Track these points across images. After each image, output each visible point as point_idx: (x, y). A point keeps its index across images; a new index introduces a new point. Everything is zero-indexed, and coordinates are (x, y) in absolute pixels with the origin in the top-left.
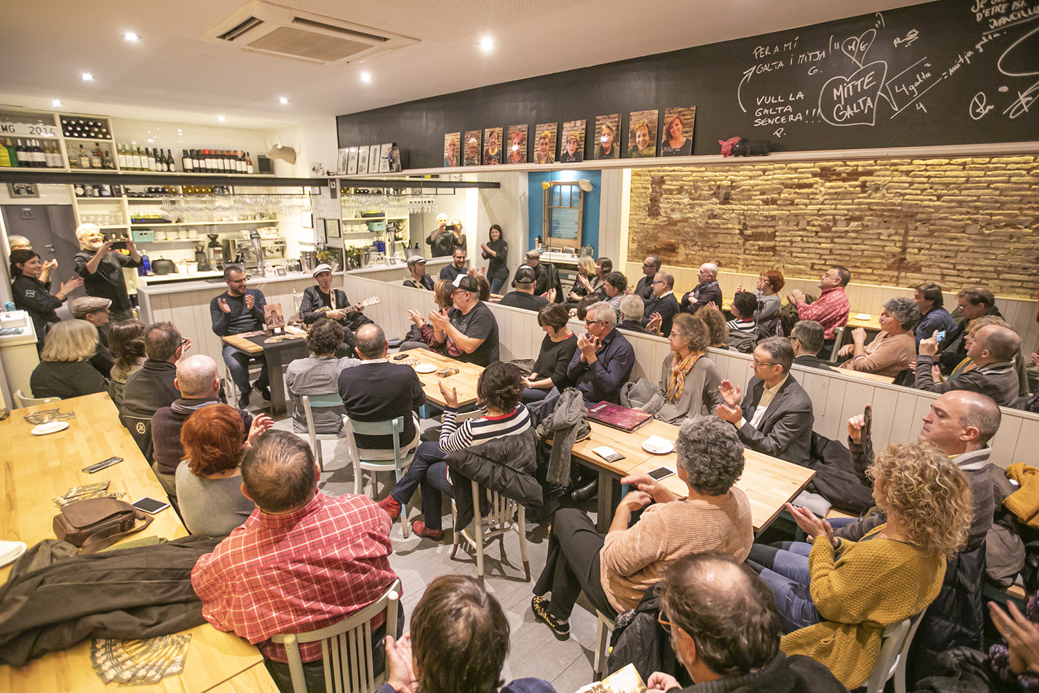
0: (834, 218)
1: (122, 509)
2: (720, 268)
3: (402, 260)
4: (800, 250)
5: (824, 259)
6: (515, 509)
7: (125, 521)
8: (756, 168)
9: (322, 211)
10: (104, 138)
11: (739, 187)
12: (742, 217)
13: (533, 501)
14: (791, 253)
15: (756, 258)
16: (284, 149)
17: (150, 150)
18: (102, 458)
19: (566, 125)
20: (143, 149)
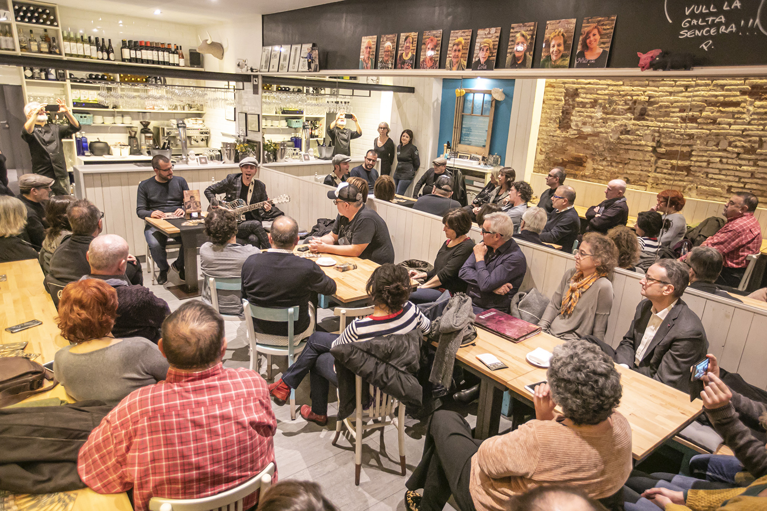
0: (761, 140)
1: (33, 369)
2: (628, 185)
3: (315, 157)
4: (717, 171)
5: (743, 182)
6: (396, 405)
7: (34, 381)
8: (678, 83)
9: (244, 105)
10: (52, 24)
11: (657, 103)
12: (657, 134)
13: (413, 400)
14: (707, 174)
15: (667, 176)
16: (213, 44)
17: (93, 39)
18: (24, 319)
19: (480, 32)
20: (86, 37)
